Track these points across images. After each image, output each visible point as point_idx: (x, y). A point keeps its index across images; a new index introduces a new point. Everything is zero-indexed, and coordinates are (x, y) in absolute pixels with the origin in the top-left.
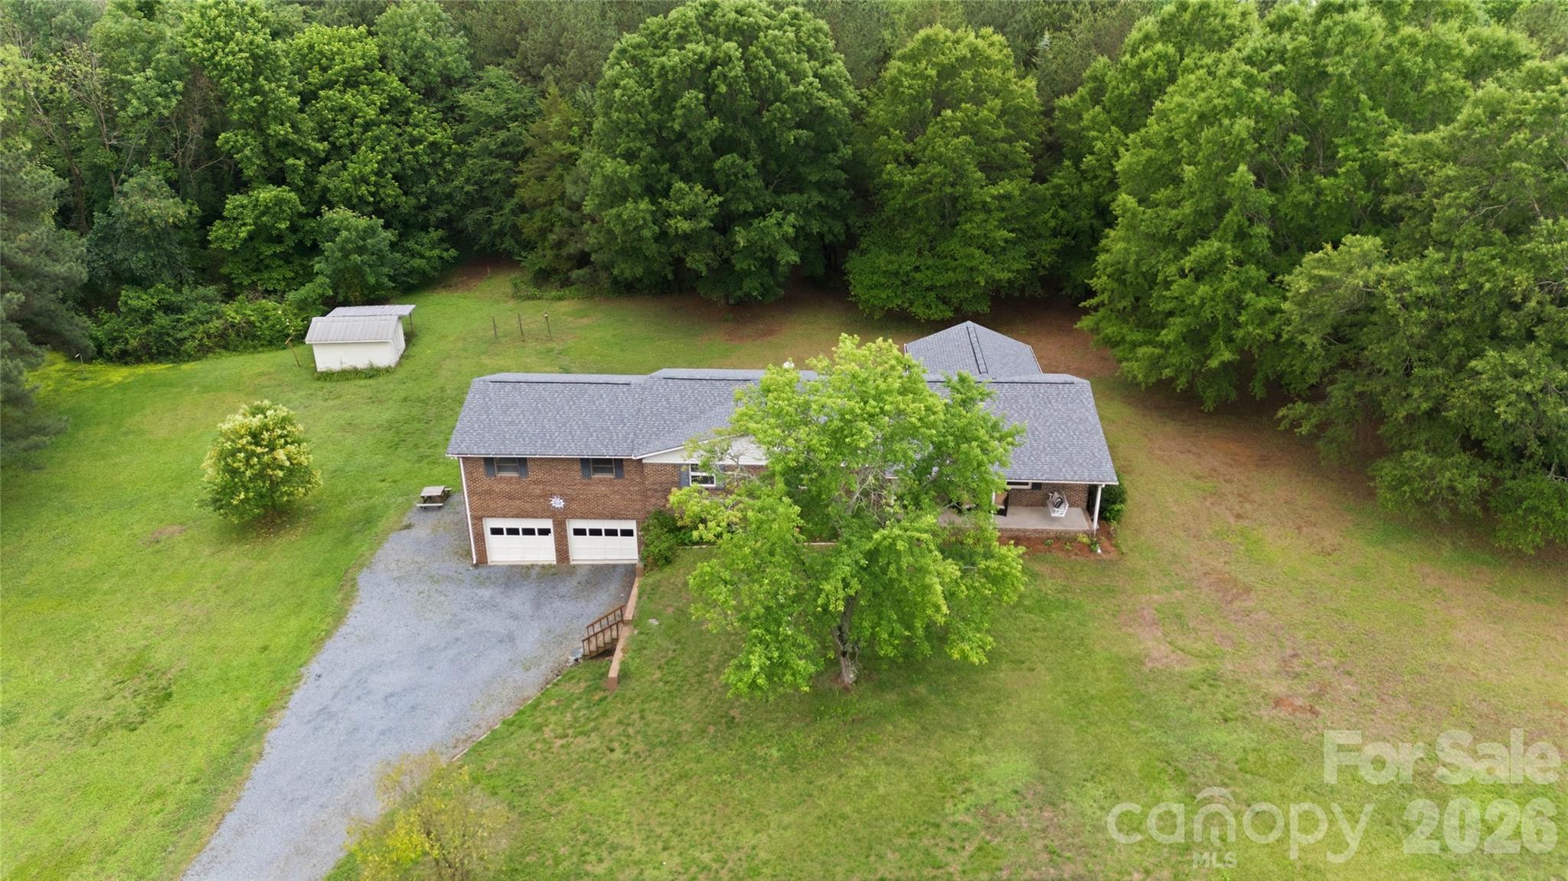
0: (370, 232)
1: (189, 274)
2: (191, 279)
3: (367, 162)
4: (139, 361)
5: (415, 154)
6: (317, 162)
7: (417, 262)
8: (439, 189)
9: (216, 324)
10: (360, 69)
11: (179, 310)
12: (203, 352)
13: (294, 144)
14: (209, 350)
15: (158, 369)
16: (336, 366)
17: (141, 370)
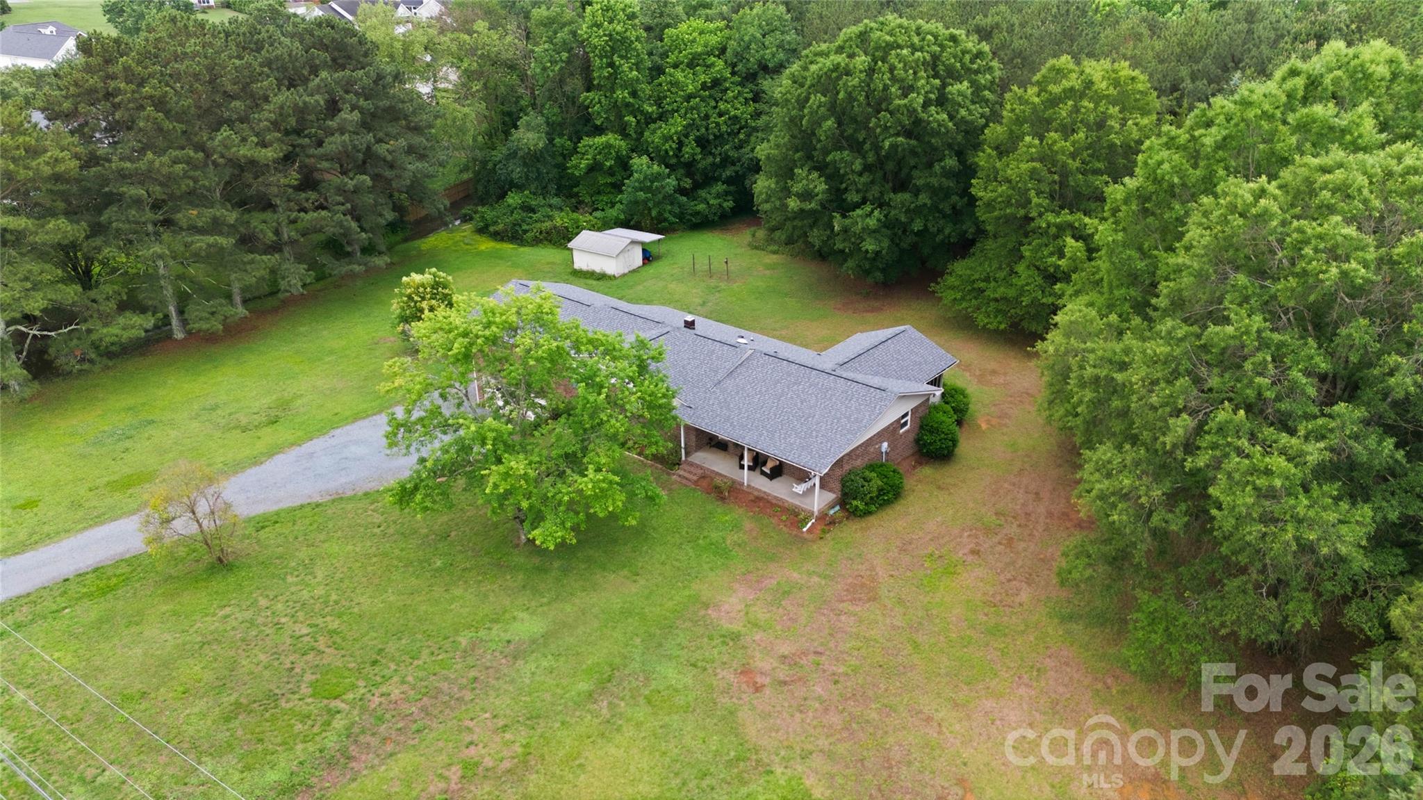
0: (658, 177)
1: (552, 187)
2: (553, 191)
3: (677, 124)
4: (502, 240)
5: (718, 124)
6: (650, 120)
7: (701, 207)
8: (731, 153)
9: (548, 224)
10: (700, 55)
11: (533, 211)
12: (536, 242)
13: (633, 105)
14: (541, 242)
15: (508, 247)
16: (585, 268)
17: (499, 245)
